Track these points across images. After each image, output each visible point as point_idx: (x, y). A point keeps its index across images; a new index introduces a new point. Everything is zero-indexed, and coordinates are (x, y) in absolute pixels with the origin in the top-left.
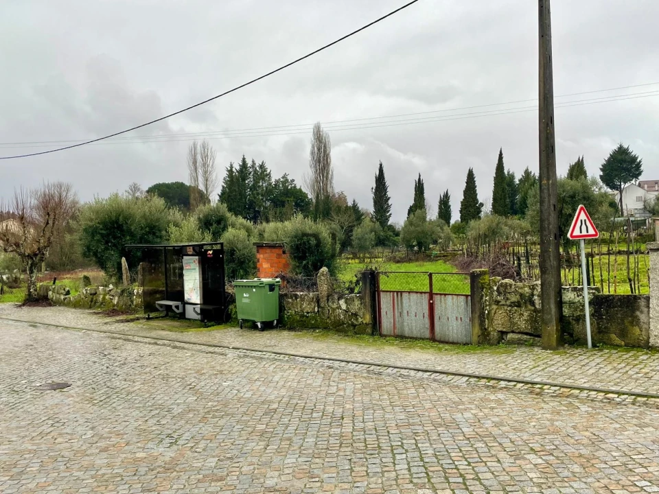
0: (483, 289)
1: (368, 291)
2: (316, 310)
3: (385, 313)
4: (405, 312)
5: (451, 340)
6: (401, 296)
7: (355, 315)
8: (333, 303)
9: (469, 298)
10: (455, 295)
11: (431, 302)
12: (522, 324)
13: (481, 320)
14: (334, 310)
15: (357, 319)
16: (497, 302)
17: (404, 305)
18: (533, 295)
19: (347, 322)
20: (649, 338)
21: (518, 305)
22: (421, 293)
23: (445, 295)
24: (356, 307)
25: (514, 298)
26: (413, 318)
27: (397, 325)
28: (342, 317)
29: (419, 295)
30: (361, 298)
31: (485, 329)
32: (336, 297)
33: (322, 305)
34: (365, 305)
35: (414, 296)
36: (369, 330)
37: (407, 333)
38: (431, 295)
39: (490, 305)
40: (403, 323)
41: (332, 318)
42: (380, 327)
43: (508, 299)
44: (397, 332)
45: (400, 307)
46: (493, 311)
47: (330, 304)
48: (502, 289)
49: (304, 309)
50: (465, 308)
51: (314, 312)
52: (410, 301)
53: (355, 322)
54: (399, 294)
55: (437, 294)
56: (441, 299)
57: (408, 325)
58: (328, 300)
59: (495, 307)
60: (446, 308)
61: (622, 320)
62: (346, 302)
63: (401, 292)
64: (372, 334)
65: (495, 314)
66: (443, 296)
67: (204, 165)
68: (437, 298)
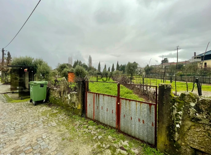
0: (174, 103)
1: (80, 92)
3: (89, 105)
4: (100, 107)
5: (133, 134)
6: (99, 96)
7: (74, 103)
8: (66, 95)
9: (153, 106)
10: (139, 102)
11: (119, 103)
13: (169, 132)
14: (66, 98)
15: (75, 106)
17: (100, 102)
19: (71, 106)
22: (112, 96)
23: (130, 100)
24: (75, 99)
26: (106, 111)
27: (95, 114)
28: (69, 103)
29: (110, 97)
30: (77, 95)
31: (174, 141)
32: (67, 92)
33: (61, 95)
34: (79, 99)
35: (106, 98)
36: (80, 114)
37: (101, 120)
38: (119, 99)
39: (183, 120)
40: (99, 113)
41: (65, 103)
42: (86, 112)
44: (95, 118)
45: (97, 103)
46: (187, 127)
47: (64, 95)
49: (55, 96)
50: (147, 114)
51: (59, 98)
52: (104, 101)
53: (74, 107)
54: (97, 95)
55: (123, 99)
56: (126, 103)
57: (102, 115)
58: (64, 93)
59: (189, 123)
60: (130, 109)
62: (70, 96)
63: (99, 94)
64: (82, 116)
65: (188, 130)
66: (128, 101)
67: (71, 60)
68: (123, 102)
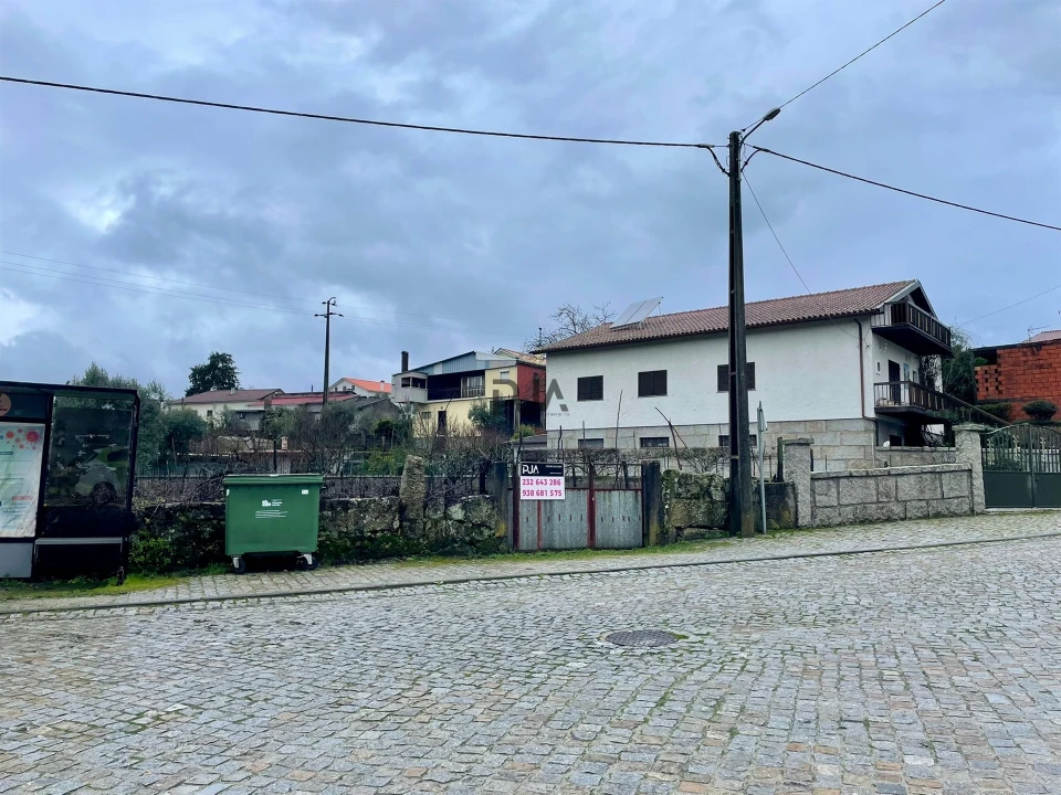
1: (505, 490)
2: (396, 524)
3: (524, 520)
4: (556, 516)
5: (616, 545)
7: (480, 526)
8: (436, 510)
9: (639, 493)
10: (622, 490)
11: (592, 500)
12: (701, 518)
13: (660, 517)
14: (436, 522)
15: (482, 533)
16: (678, 496)
17: (555, 507)
18: (710, 486)
19: (462, 539)
20: (797, 519)
21: (697, 497)
22: (579, 489)
23: (610, 490)
24: (484, 515)
25: (695, 490)
26: (567, 522)
27: (543, 534)
28: (452, 531)
29: (576, 492)
30: (494, 501)
31: (664, 526)
32: (442, 501)
33: (411, 516)
34: (500, 510)
36: (504, 546)
37: (557, 545)
38: (592, 491)
39: (670, 499)
40: (552, 530)
41: (432, 535)
42: (518, 540)
43: (689, 491)
44: (543, 543)
45: (548, 509)
46: (673, 506)
47: (429, 512)
48: (683, 481)
49: (365, 526)
50: (634, 505)
51: (390, 529)
53: (477, 538)
55: (599, 490)
56: (604, 496)
57: (559, 533)
58: (425, 507)
59: (675, 501)
60: (610, 506)
61: (778, 505)
62: (463, 508)
64: (509, 551)
65: (674, 508)
66: (607, 492)
68: (599, 495)
